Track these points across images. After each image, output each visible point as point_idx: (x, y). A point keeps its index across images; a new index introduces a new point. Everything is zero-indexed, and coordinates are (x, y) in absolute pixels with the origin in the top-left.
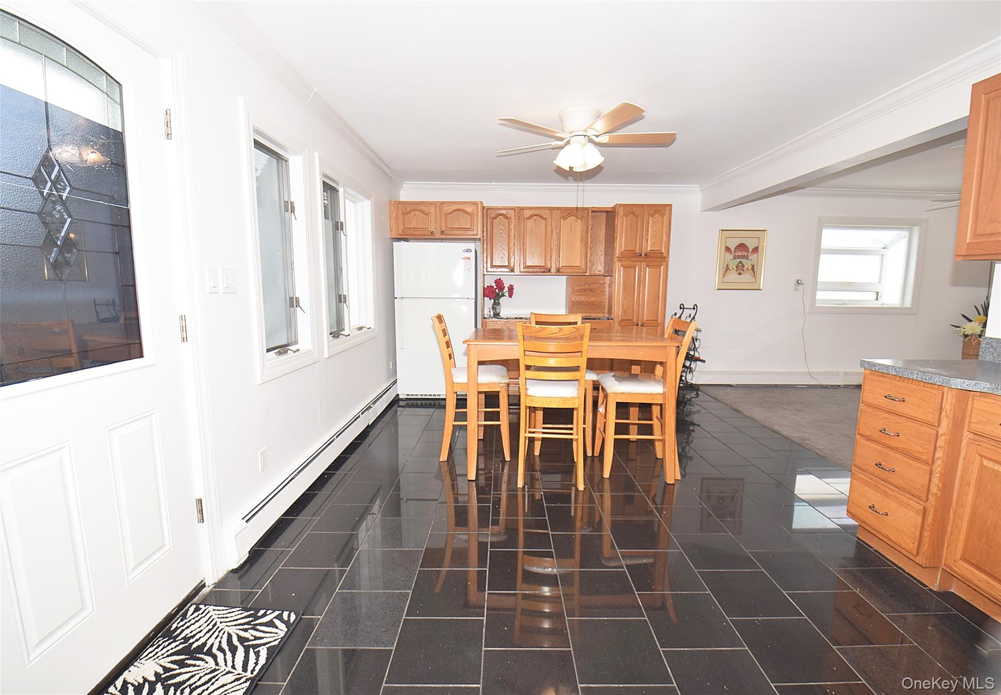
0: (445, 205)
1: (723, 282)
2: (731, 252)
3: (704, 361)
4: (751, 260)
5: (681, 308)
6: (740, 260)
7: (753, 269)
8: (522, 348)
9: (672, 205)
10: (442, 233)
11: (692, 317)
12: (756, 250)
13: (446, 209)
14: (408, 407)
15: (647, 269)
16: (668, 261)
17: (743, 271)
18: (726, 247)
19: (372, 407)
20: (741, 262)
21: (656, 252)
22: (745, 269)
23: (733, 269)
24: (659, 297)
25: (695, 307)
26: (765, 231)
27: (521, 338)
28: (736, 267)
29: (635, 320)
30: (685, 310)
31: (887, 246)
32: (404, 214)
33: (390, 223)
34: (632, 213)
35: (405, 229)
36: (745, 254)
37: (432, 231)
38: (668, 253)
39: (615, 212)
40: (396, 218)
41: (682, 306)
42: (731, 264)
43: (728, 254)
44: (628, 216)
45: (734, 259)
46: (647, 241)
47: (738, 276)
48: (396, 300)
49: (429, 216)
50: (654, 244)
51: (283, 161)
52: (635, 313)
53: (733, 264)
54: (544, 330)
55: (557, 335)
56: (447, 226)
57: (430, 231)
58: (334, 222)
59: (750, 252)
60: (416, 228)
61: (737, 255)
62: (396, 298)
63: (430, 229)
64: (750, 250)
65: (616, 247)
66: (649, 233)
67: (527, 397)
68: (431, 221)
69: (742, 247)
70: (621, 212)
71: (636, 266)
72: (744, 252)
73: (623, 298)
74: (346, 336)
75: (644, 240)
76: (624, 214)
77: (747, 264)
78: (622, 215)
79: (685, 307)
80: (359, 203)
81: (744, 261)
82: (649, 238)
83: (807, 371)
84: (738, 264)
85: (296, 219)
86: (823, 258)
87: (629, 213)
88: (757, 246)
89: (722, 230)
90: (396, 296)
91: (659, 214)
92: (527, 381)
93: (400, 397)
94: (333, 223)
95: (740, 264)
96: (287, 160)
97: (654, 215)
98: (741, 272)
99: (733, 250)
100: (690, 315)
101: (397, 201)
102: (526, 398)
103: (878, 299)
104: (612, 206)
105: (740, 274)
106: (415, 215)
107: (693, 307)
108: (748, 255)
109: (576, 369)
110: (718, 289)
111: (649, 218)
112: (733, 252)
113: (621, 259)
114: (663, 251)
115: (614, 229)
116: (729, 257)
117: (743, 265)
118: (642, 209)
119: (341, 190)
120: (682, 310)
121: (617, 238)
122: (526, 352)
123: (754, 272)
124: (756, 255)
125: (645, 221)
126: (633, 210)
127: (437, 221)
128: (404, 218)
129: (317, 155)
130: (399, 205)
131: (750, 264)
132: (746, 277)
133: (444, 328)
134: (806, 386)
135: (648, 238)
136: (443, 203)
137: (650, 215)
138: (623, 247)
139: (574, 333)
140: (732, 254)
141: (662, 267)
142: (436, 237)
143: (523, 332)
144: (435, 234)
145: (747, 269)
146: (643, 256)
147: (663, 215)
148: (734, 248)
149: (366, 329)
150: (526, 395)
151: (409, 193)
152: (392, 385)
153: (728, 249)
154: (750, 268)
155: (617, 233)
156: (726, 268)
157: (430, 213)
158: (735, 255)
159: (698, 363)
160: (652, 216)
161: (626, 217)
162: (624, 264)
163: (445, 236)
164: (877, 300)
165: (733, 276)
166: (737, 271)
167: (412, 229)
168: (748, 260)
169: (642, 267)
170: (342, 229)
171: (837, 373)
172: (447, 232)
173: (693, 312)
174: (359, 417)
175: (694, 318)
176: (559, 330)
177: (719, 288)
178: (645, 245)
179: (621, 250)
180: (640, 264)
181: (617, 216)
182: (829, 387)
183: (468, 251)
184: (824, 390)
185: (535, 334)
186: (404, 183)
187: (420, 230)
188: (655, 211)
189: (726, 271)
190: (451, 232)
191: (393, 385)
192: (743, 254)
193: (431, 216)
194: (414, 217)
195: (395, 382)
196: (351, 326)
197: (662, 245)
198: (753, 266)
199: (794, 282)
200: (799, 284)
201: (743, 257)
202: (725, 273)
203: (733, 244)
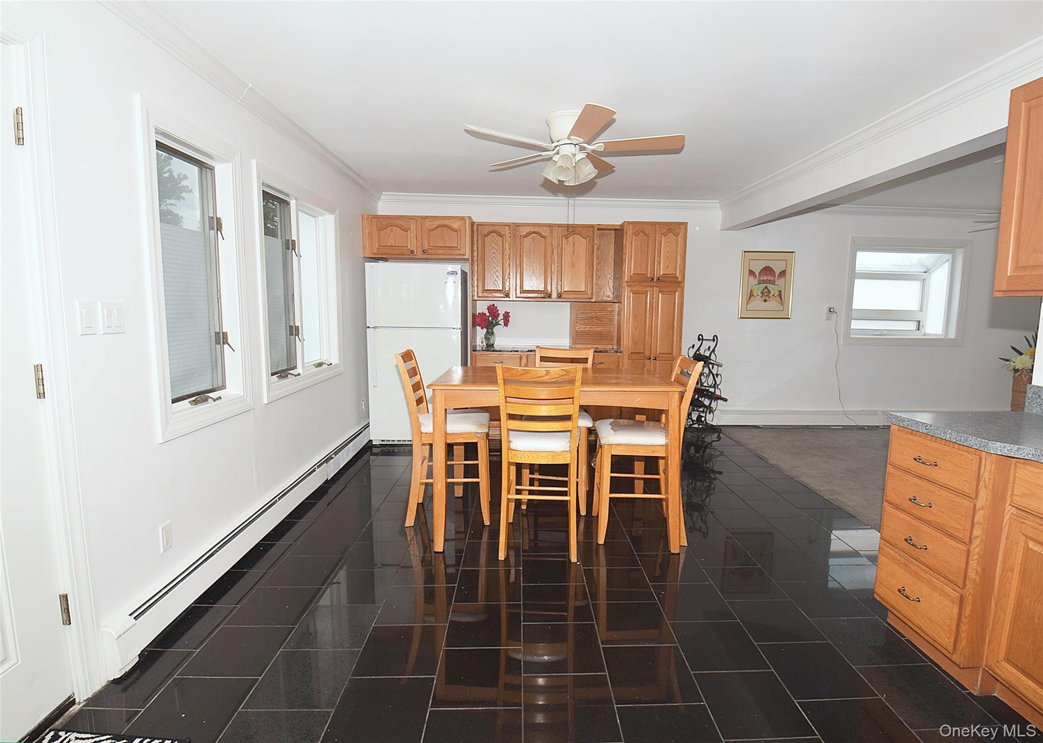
0: (426, 220)
1: (747, 310)
2: (756, 276)
3: (726, 400)
4: (777, 285)
5: (699, 339)
6: (765, 285)
7: (780, 295)
8: (502, 394)
9: (687, 223)
10: (424, 251)
11: (711, 350)
12: (783, 274)
13: (428, 224)
14: (382, 455)
15: (660, 295)
16: (684, 286)
17: (769, 297)
18: (750, 270)
19: (333, 458)
20: (766, 287)
21: (669, 276)
22: (771, 295)
23: (758, 295)
24: (674, 327)
25: (715, 338)
26: (793, 252)
27: (500, 381)
28: (761, 293)
29: (647, 353)
30: (704, 341)
31: (929, 270)
32: (380, 229)
33: (363, 241)
34: (641, 232)
35: (380, 247)
36: (771, 278)
37: (412, 250)
38: (684, 277)
39: (623, 229)
40: (370, 234)
41: (701, 337)
42: (756, 290)
43: (751, 278)
44: (638, 234)
45: (758, 284)
46: (660, 263)
47: (764, 303)
48: (368, 329)
49: (409, 232)
50: (667, 267)
51: (208, 170)
52: (646, 344)
53: (758, 290)
54: (527, 373)
55: (543, 379)
56: (429, 244)
57: (410, 249)
58: (284, 240)
59: (777, 277)
60: (393, 246)
61: (762, 279)
62: (369, 327)
63: (409, 247)
64: (777, 274)
65: (625, 270)
66: (662, 254)
67: (510, 451)
68: (410, 238)
69: (768, 270)
70: (629, 231)
71: (648, 292)
72: (769, 276)
73: (633, 328)
74: (296, 376)
75: (656, 262)
76: (633, 234)
77: (773, 289)
78: (631, 234)
79: (704, 338)
80: (320, 217)
81: (770, 286)
82: (662, 260)
83: (842, 409)
84: (764, 289)
85: (223, 239)
86: (858, 283)
87: (639, 231)
88: (785, 269)
89: (745, 252)
90: (368, 326)
91: (673, 234)
92: (510, 432)
93: (373, 443)
94: (282, 242)
95: (766, 290)
96: (212, 168)
97: (667, 234)
98: (767, 298)
99: (757, 275)
100: (709, 347)
101: (371, 215)
102: (508, 452)
103: (920, 329)
104: (620, 224)
105: (765, 301)
106: (392, 231)
107: (712, 339)
108: (774, 280)
109: (567, 418)
110: (741, 318)
111: (661, 237)
112: (757, 277)
113: (631, 284)
114: (678, 276)
115: (623, 249)
116: (753, 281)
117: (769, 291)
118: (654, 228)
119: (293, 203)
120: (701, 341)
121: (625, 260)
122: (508, 398)
123: (781, 299)
124: (783, 279)
125: (657, 241)
126: (644, 229)
127: (418, 238)
128: (379, 234)
129: (254, 162)
130: (373, 219)
131: (776, 289)
132: (773, 304)
133: (414, 366)
134: (841, 427)
135: (660, 260)
136: (424, 218)
137: (662, 234)
138: (632, 270)
139: (562, 376)
140: (756, 278)
141: (677, 293)
142: (416, 257)
143: (503, 375)
144: (415, 253)
145: (773, 295)
146: (655, 280)
147: (677, 235)
148: (759, 272)
149: (326, 365)
150: (509, 449)
151: (387, 206)
152: (363, 429)
153: (751, 273)
154: (777, 294)
155: (626, 255)
156: (750, 294)
157: (410, 229)
158: (760, 280)
159: (719, 401)
160: (664, 236)
161: (635, 236)
162: (633, 289)
163: (427, 256)
164: (918, 330)
165: (757, 303)
166: (762, 297)
167: (388, 248)
168: (775, 285)
169: (655, 293)
170: (294, 249)
171: (875, 413)
172: (430, 251)
173: (712, 344)
174: (314, 471)
175: (713, 351)
176: (546, 372)
177: (742, 316)
178: (657, 268)
179: (630, 274)
180: (652, 289)
181: (625, 235)
182: (866, 428)
183: (453, 273)
184: (860, 431)
185: (517, 378)
186: (382, 194)
187: (397, 248)
188: (668, 230)
189: (750, 298)
190: (434, 251)
191: (365, 429)
192: (769, 279)
193: (411, 233)
194: (391, 234)
195: (367, 426)
196: (305, 362)
197: (676, 269)
198: (780, 291)
199: (825, 310)
200: (831, 313)
201: (769, 282)
202: (749, 300)
203: (757, 267)
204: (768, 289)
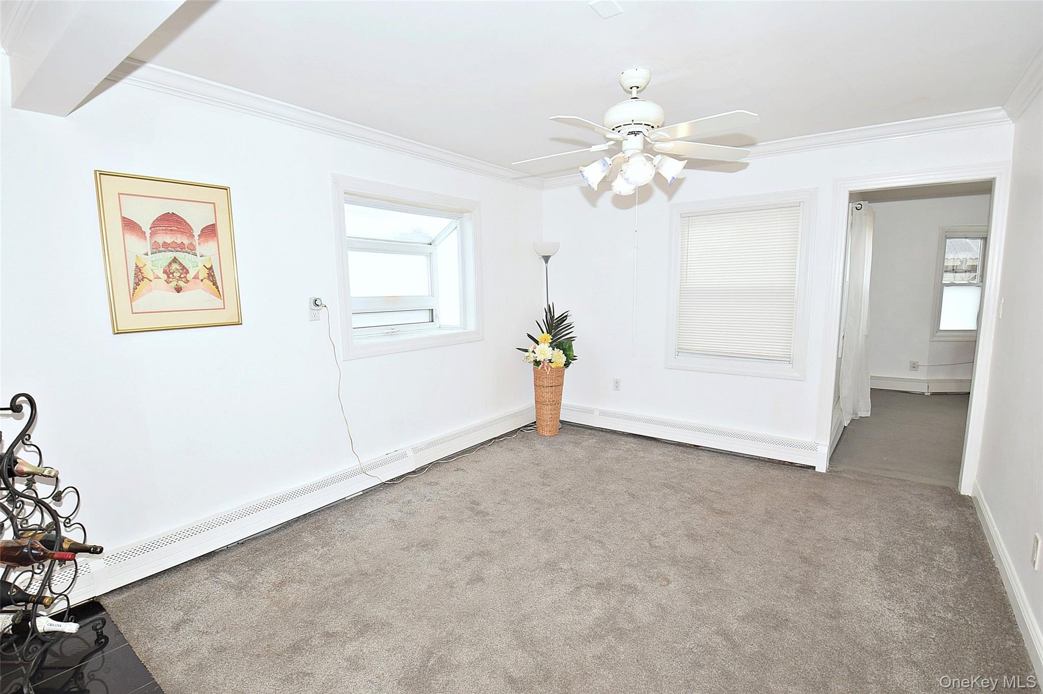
2: (144, 233)
3: (96, 551)
4: (202, 256)
6: (170, 255)
7: (211, 276)
12: (210, 231)
17: (187, 281)
18: (124, 218)
20: (175, 260)
22: (190, 276)
23: (157, 277)
26: (228, 189)
28: (165, 272)
31: (434, 241)
36: (180, 239)
42: (149, 266)
43: (132, 240)
45: (152, 253)
47: (176, 294)
53: (156, 264)
59: (196, 238)
61: (160, 241)
64: (197, 232)
69: (171, 222)
72: (179, 236)
77: (194, 265)
81: (185, 259)
83: (358, 466)
84: (169, 265)
86: (352, 257)
88: (214, 222)
89: (100, 175)
95: (175, 266)
98: (181, 284)
99: (146, 228)
105: (178, 290)
108: (190, 244)
112: (148, 235)
116: (138, 247)
117: (184, 268)
123: (215, 284)
124: (213, 244)
131: (201, 266)
132: (196, 296)
140: (144, 238)
145: (196, 277)
148: (149, 223)
153: (129, 225)
154: (204, 273)
156: (136, 276)
158: (156, 242)
159: (81, 558)
164: (433, 321)
165: (163, 295)
166: (168, 282)
168: (195, 254)
177: (123, 328)
189: (138, 284)
192: (179, 241)
198: (211, 269)
199: (307, 304)
200: (317, 308)
201: (181, 247)
202: (135, 289)
203: (145, 216)
204: (180, 264)
